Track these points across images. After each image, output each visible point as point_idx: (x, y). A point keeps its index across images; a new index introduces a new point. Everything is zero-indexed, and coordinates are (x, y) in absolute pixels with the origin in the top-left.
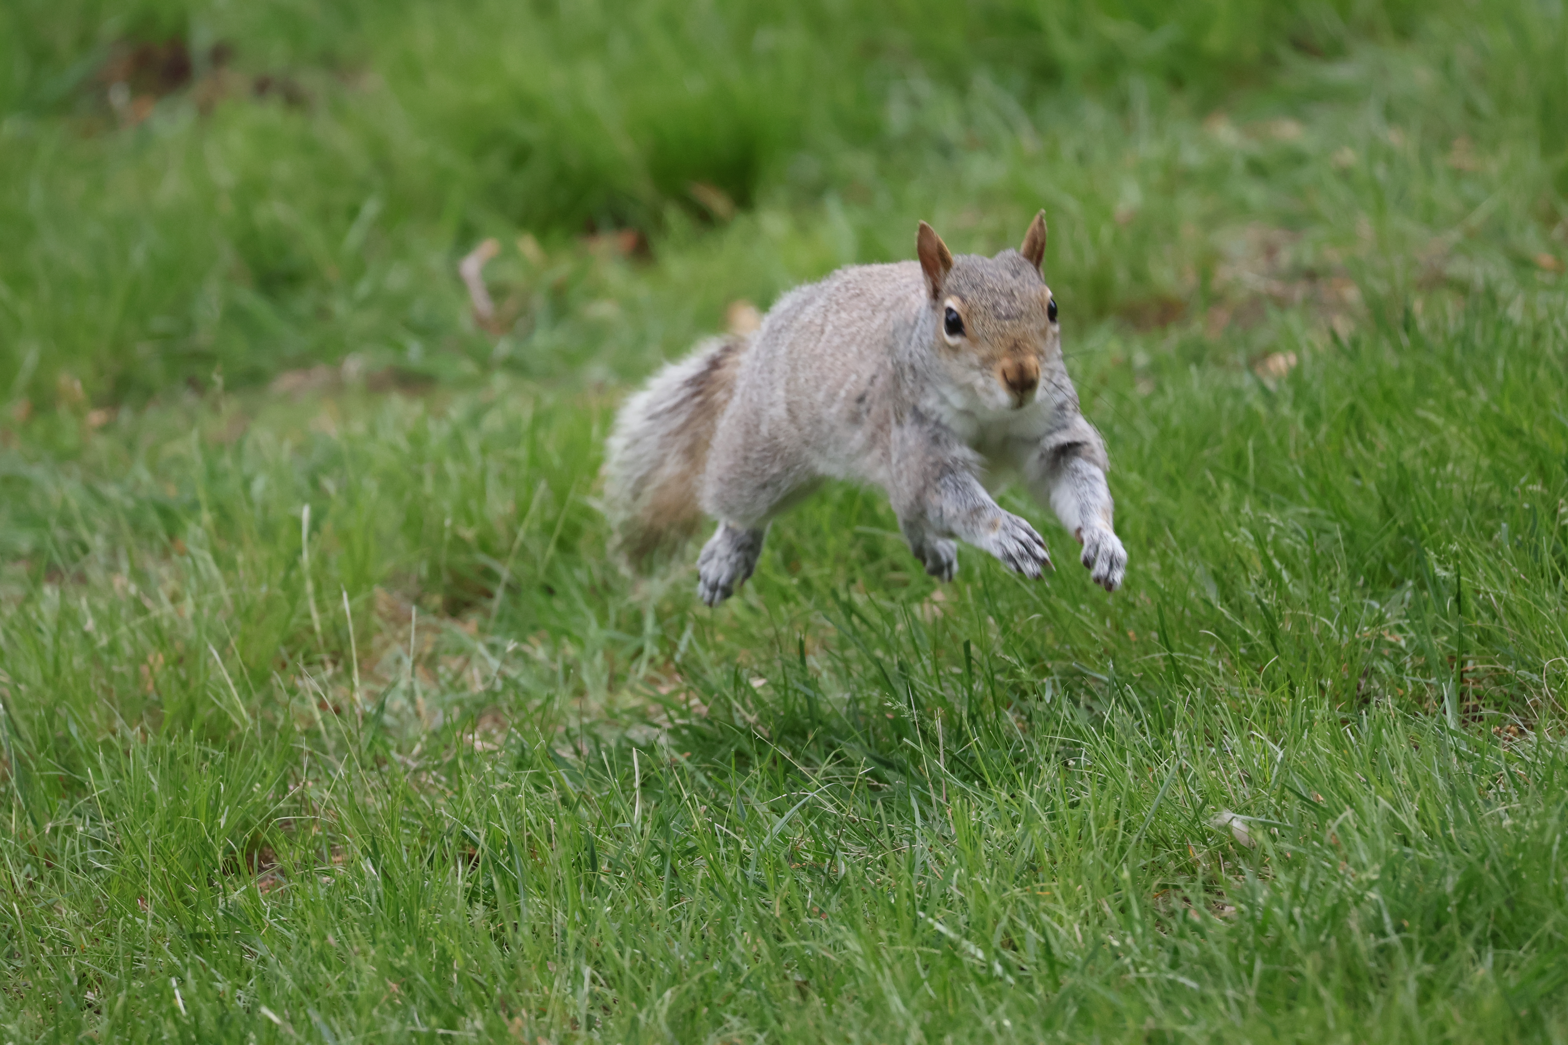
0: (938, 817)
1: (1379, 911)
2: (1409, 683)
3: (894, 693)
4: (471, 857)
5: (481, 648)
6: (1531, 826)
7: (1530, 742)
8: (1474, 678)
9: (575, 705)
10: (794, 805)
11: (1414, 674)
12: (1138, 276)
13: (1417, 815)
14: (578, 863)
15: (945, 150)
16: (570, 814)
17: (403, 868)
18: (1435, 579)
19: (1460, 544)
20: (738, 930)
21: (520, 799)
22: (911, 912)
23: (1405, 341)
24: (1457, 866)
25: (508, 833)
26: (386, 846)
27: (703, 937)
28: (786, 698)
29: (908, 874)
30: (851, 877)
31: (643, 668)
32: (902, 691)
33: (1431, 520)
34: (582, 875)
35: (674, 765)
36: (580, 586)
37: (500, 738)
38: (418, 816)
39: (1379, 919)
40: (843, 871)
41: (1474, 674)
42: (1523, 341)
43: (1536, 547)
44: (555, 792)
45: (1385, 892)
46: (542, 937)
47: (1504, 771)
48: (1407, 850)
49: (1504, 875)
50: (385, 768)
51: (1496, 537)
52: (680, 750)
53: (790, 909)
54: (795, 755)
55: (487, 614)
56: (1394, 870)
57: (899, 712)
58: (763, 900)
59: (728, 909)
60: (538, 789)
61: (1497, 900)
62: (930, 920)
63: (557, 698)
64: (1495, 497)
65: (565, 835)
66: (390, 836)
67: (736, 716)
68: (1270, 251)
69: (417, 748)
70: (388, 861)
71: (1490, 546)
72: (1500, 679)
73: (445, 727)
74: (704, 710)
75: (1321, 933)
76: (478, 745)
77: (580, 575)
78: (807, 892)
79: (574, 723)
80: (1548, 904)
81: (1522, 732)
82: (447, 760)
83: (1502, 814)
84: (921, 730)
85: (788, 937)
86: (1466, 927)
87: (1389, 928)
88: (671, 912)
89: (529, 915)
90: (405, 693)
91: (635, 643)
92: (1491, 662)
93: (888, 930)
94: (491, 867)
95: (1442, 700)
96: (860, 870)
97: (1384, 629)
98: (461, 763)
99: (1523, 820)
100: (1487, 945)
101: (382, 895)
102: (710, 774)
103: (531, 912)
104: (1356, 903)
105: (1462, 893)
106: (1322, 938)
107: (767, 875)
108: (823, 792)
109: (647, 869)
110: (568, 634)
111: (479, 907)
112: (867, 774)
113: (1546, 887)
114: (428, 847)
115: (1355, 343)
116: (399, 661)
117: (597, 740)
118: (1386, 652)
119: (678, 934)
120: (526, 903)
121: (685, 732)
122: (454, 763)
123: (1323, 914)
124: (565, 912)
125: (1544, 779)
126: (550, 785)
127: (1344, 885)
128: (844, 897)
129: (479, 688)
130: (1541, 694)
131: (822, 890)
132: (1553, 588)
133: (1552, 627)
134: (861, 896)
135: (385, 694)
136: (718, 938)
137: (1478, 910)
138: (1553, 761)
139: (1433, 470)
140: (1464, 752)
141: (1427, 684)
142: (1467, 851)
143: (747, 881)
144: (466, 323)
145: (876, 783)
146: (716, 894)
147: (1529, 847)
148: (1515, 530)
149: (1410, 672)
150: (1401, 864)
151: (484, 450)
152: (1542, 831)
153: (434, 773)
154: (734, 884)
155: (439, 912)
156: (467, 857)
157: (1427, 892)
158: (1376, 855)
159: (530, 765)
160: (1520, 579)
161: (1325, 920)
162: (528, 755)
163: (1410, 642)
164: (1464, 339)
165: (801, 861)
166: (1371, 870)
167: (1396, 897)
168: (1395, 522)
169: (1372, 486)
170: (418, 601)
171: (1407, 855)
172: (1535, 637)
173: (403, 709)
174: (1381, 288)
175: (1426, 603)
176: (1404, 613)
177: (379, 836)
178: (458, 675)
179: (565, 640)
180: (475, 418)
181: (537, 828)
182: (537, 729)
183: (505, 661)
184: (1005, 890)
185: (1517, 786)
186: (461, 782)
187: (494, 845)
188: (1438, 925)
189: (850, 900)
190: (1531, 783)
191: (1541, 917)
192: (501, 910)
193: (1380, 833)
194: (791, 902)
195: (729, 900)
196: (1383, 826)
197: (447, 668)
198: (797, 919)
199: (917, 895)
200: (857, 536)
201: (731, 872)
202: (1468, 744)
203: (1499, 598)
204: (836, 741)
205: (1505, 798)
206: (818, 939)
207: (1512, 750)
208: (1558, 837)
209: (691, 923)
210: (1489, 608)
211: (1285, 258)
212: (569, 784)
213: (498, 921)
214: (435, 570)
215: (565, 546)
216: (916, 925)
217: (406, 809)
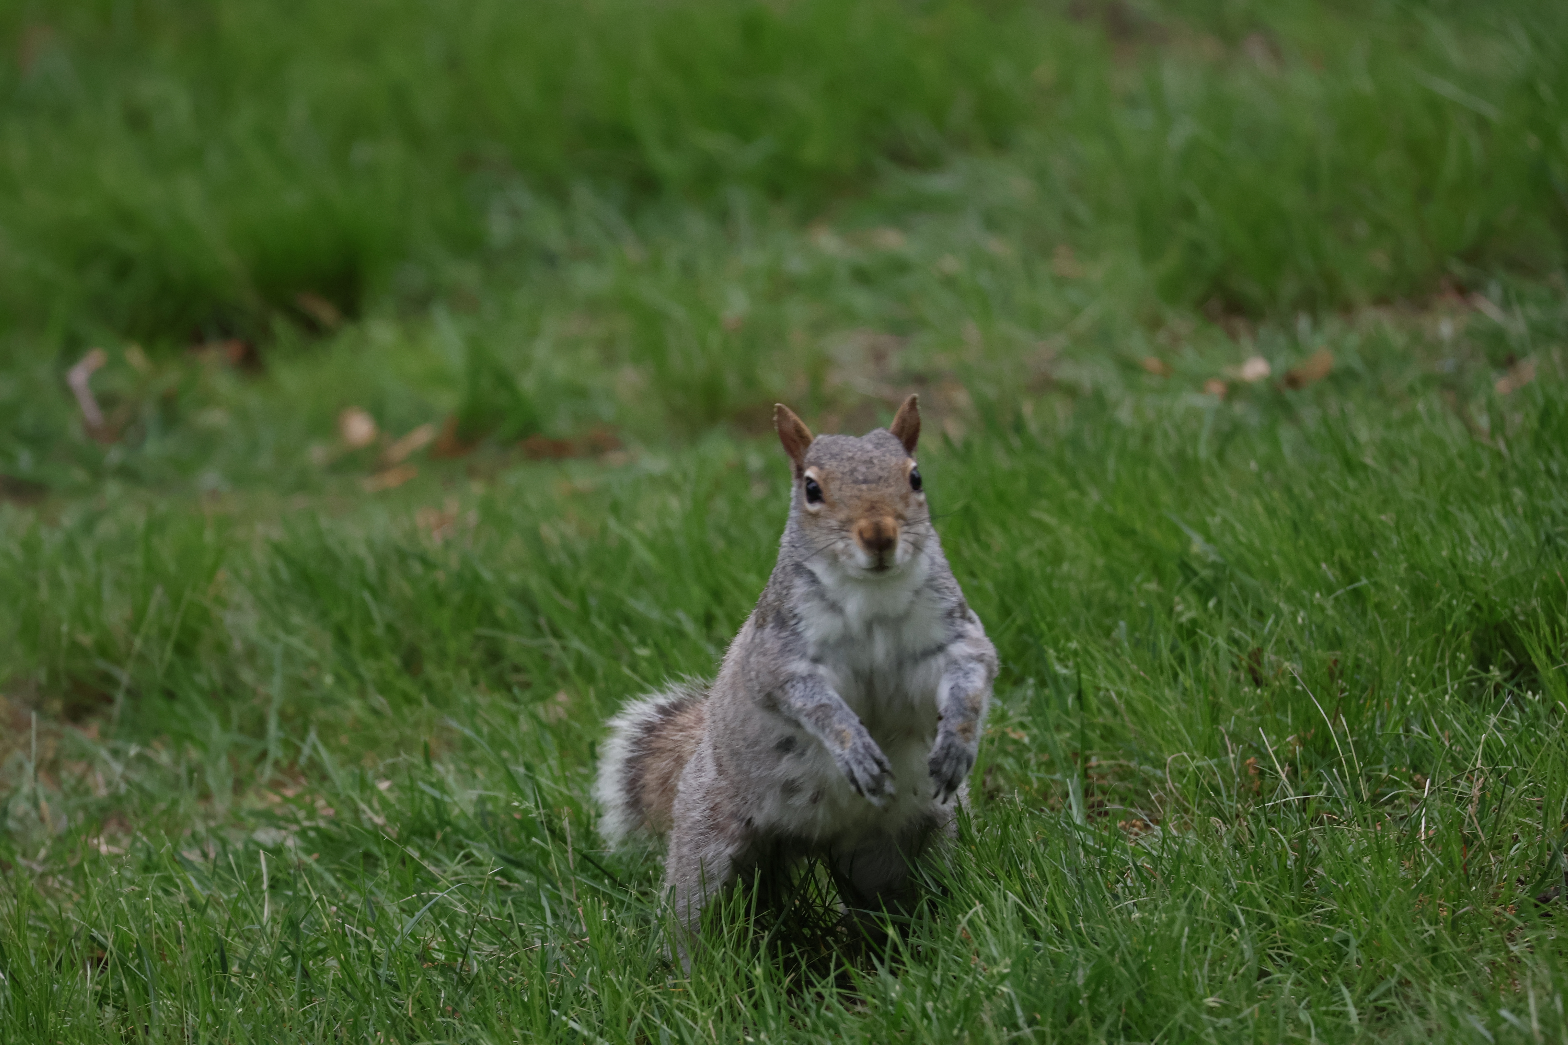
0: (569, 916)
1: (1011, 1005)
2: (1034, 780)
3: (521, 793)
4: (100, 960)
5: (104, 753)
6: (1160, 919)
7: (1156, 837)
8: (1098, 774)
9: (201, 808)
10: (424, 904)
11: (1039, 770)
12: (750, 381)
13: (1046, 910)
14: (208, 965)
15: (550, 260)
16: (198, 917)
17: (31, 972)
18: (1055, 678)
19: (1078, 642)
20: (371, 1030)
21: (147, 902)
22: (545, 1010)
23: (1016, 442)
24: (1087, 959)
25: (137, 936)
26: (14, 950)
27: (336, 1037)
28: (412, 800)
29: (540, 973)
30: (483, 975)
31: (268, 772)
32: (529, 792)
33: (1049, 619)
34: (212, 977)
35: (301, 867)
36: (201, 691)
37: (126, 841)
38: (45, 920)
39: (1011, 1013)
40: (475, 970)
41: (1098, 770)
42: (1134, 443)
43: (1154, 645)
44: (183, 894)
45: (1016, 985)
46: (173, 1039)
47: (1131, 864)
48: (1038, 944)
49: (1134, 968)
50: (10, 873)
51: (1114, 634)
52: (309, 852)
53: (423, 1008)
54: (424, 855)
55: (108, 719)
56: (1025, 964)
57: (526, 811)
58: (395, 1000)
59: (360, 1009)
60: (166, 892)
61: (1128, 993)
62: (564, 1018)
63: (182, 802)
64: (1112, 595)
65: (194, 938)
66: (17, 941)
67: (364, 817)
68: (878, 356)
69: (42, 853)
70: (15, 966)
71: (1108, 643)
72: (1124, 774)
73: (70, 832)
74: (331, 812)
75: (954, 1027)
76: (104, 849)
77: (201, 679)
78: (439, 991)
79: (200, 828)
80: (1179, 996)
81: (1147, 826)
82: (74, 863)
83: (1131, 907)
84: (549, 829)
85: (422, 1036)
86: (1098, 1020)
87: (1021, 1022)
88: (304, 1013)
89: (160, 1017)
90: (28, 798)
91: (257, 747)
92: (1113, 758)
93: (522, 1029)
94: (120, 970)
95: (1067, 795)
96: (492, 968)
97: (1007, 726)
98: (86, 867)
99: (1152, 914)
100: (1119, 1037)
101: (10, 999)
102: (338, 875)
103: (162, 1014)
104: (988, 997)
105: (1093, 986)
106: (955, 1032)
107: (399, 975)
108: (452, 892)
109: (278, 970)
110: (191, 738)
111: (109, 1011)
112: (496, 874)
113: (1176, 979)
114: (56, 950)
115: (968, 446)
116: (20, 767)
117: (224, 843)
118: (1011, 748)
119: (310, 1035)
120: (157, 1005)
121: (312, 834)
122: (80, 867)
123: (956, 1008)
124: (196, 1014)
125: (1170, 873)
126: (178, 887)
127: (975, 978)
128: (477, 996)
129: (102, 792)
130: (1165, 789)
131: (455, 989)
132: (1173, 684)
133: (1174, 723)
134: (494, 995)
135: (8, 800)
136: (351, 1038)
137: (1109, 1003)
138: (1179, 855)
139: (1049, 569)
140: (1090, 847)
141: (1052, 780)
142: (1097, 944)
143: (379, 981)
144: (75, 432)
145: (505, 882)
146: (349, 994)
147: (1158, 940)
148: (1133, 628)
149: (1035, 768)
150: (1031, 958)
151: (98, 557)
152: (1172, 922)
153: (60, 877)
154: (366, 985)
155: (69, 1016)
156: (95, 961)
157: (1058, 985)
158: (1007, 949)
159: (157, 868)
160: (1140, 676)
161: (958, 1014)
162: (155, 858)
163: (1033, 739)
164: (1075, 442)
165: (433, 961)
166: (1002, 964)
167: (1028, 990)
168: (1014, 621)
169: (989, 585)
170: (38, 706)
171: (1037, 949)
172: (1156, 732)
173: (27, 814)
174: (990, 392)
175: (1047, 700)
176: (1026, 711)
177: (6, 941)
178: (81, 779)
179: (188, 744)
180: (88, 525)
181: (166, 930)
182: (162, 832)
183: (128, 765)
184: (638, 987)
185: (1144, 880)
186: (87, 886)
187: (122, 948)
188: (1070, 1019)
189: (483, 999)
190: (1159, 877)
191: (1172, 1009)
192: (131, 1012)
193: (1009, 927)
194: (424, 1002)
195: (361, 1000)
196: (1012, 921)
197: (69, 774)
198: (430, 1019)
199: (550, 994)
200: (478, 638)
201: (363, 972)
202: (1094, 839)
203: (1119, 694)
204: (465, 841)
205: (1133, 892)
206: (451, 1038)
207: (1138, 844)
208: (1186, 930)
209: (324, 1023)
210: (1110, 704)
211: (895, 362)
212: (196, 886)
213: (128, 1024)
214: (54, 675)
215: (184, 649)
216: (550, 1023)
217: (33, 912)
